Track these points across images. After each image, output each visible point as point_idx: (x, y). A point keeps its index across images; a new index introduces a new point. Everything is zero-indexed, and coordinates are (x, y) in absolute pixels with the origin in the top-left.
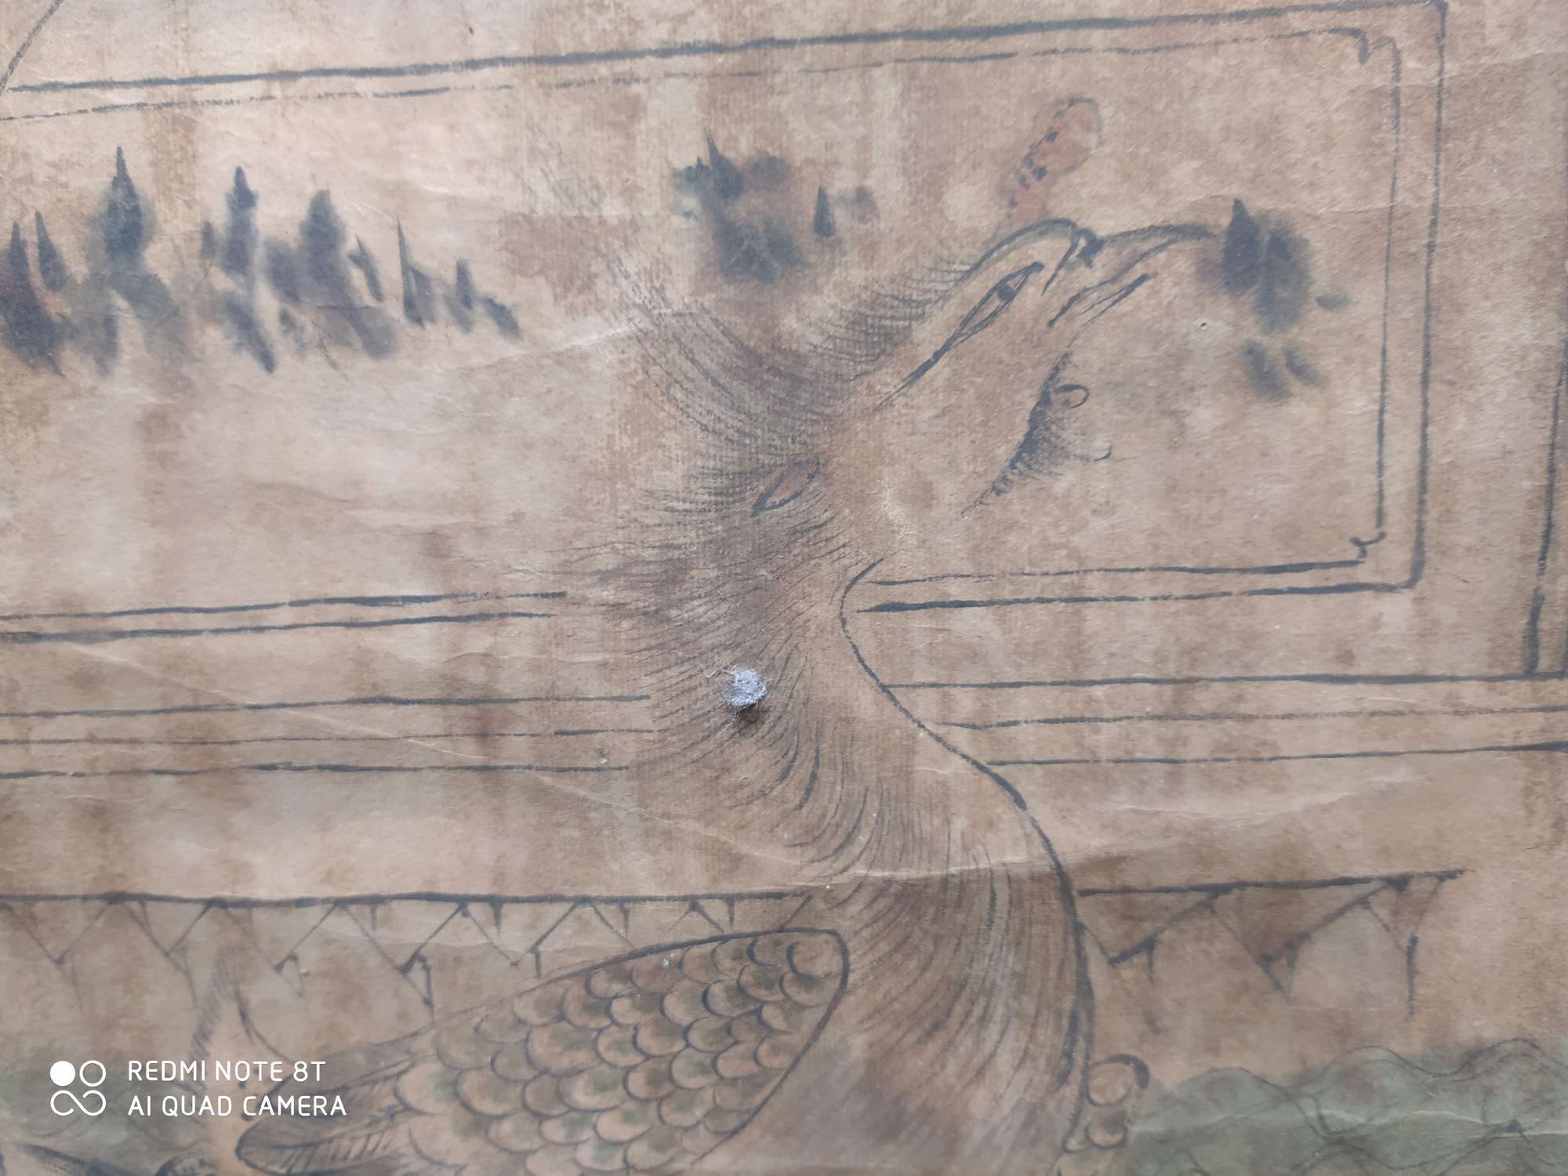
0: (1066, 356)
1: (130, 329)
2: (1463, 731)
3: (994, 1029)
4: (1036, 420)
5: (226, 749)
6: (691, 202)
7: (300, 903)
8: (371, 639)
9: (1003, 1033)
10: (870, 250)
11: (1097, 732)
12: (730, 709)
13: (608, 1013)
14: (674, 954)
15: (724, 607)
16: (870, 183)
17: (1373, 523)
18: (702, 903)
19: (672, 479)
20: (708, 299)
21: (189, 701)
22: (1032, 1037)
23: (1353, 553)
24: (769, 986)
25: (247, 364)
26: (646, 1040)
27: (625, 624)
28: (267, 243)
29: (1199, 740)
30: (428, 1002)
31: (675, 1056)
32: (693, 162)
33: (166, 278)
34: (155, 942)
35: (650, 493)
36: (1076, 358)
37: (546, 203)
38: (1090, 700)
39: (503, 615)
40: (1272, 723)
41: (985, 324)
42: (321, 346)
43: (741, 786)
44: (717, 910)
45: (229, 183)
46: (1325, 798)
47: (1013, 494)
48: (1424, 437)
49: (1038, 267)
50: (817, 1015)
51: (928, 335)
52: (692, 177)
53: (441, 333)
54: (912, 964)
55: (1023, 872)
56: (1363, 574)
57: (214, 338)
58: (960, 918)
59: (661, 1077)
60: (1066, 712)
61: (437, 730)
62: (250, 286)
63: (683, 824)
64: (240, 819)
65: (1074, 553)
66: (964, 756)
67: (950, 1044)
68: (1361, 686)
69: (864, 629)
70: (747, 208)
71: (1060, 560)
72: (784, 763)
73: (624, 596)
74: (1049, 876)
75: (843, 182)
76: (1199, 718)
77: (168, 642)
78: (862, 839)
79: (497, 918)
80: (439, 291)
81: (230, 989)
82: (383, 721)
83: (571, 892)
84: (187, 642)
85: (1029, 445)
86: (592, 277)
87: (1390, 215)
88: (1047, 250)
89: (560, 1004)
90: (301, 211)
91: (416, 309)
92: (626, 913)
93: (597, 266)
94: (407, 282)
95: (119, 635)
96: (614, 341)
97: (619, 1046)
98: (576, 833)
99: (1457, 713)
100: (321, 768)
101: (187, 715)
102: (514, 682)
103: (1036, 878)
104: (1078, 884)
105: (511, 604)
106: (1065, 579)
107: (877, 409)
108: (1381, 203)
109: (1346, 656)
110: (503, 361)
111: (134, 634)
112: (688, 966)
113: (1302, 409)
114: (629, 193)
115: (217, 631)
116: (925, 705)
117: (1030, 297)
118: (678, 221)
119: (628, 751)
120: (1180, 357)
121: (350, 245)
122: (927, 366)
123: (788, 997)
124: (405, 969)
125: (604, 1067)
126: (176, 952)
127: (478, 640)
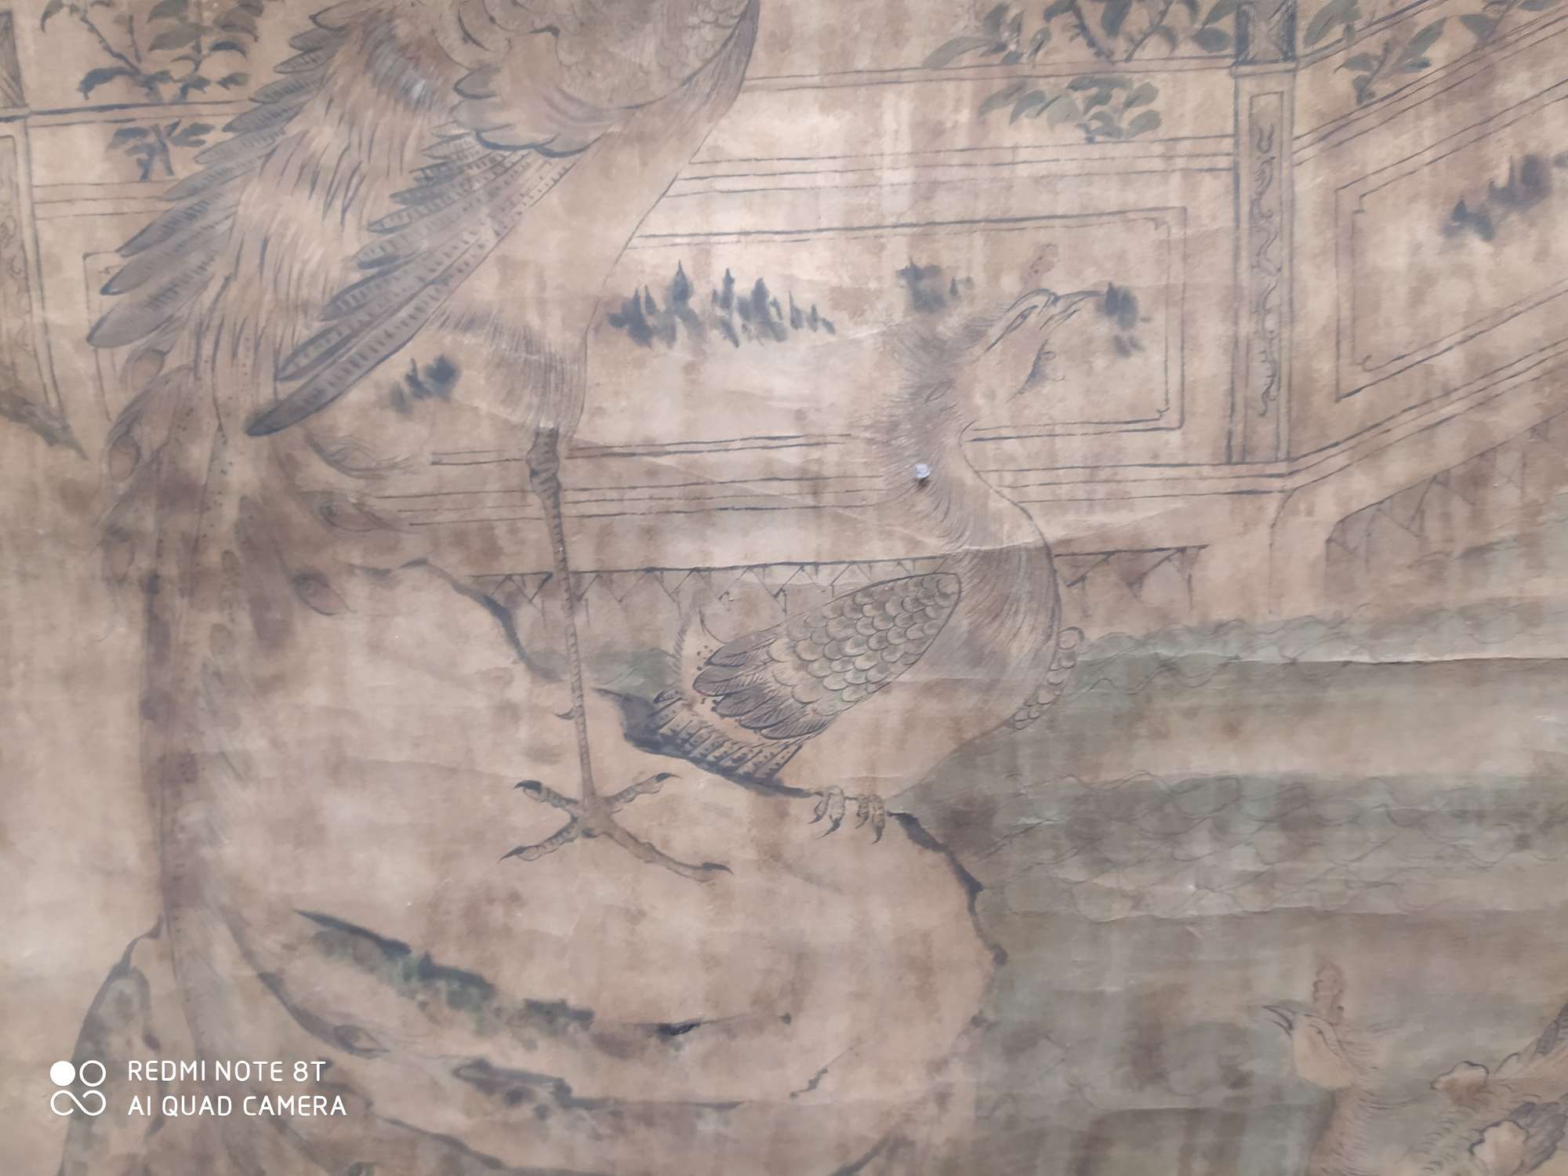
0: (1046, 341)
1: (682, 331)
2: (1203, 486)
3: (1020, 617)
4: (1035, 364)
5: (708, 501)
6: (903, 282)
7: (733, 568)
8: (772, 453)
9: (1025, 618)
10: (972, 300)
11: (1060, 488)
12: (915, 480)
13: (862, 612)
14: (891, 584)
15: (913, 440)
16: (972, 275)
17: (1164, 403)
18: (903, 562)
19: (894, 389)
20: (909, 319)
21: (695, 481)
22: (1036, 620)
23: (1157, 416)
24: (929, 597)
25: (729, 344)
26: (878, 623)
27: (874, 447)
28: (738, 297)
29: (1101, 491)
30: (785, 610)
31: (889, 629)
32: (904, 267)
33: (697, 311)
34: (666, 591)
35: (885, 395)
36: (1050, 341)
37: (847, 282)
38: (1058, 476)
39: (826, 443)
40: (1129, 483)
41: (1016, 328)
42: (757, 337)
43: (919, 513)
44: (908, 565)
45: (724, 274)
46: (1151, 514)
47: (1026, 394)
48: (1183, 371)
49: (1035, 307)
50: (947, 611)
51: (994, 332)
52: (903, 273)
53: (805, 331)
54: (988, 588)
55: (1031, 546)
56: (1161, 424)
57: (715, 335)
58: (1007, 567)
59: (883, 640)
60: (1048, 481)
61: (796, 492)
62: (731, 316)
63: (896, 529)
64: (709, 532)
65: (1051, 418)
66: (1008, 500)
67: (1003, 623)
68: (1162, 468)
69: (969, 449)
70: (925, 284)
71: (1045, 420)
72: (936, 504)
73: (873, 436)
74: (1042, 548)
75: (961, 275)
76: (1099, 482)
77: (689, 456)
78: (967, 533)
79: (817, 572)
80: (804, 316)
81: (697, 609)
82: (774, 488)
83: (848, 560)
84: (696, 456)
85: (1033, 375)
86: (865, 310)
87: (1167, 287)
88: (1040, 300)
89: (842, 608)
90: (752, 285)
91: (796, 323)
92: (871, 567)
93: (866, 307)
94: (792, 313)
95: (669, 453)
96: (872, 335)
97: (866, 626)
98: (851, 534)
99: (1200, 479)
100: (746, 509)
101: (693, 487)
102: (829, 470)
103: (1037, 549)
104: (1054, 552)
105: (829, 439)
106: (1047, 427)
107: (974, 362)
108: (1164, 282)
109: (1156, 456)
110: (829, 343)
111: (675, 453)
112: (896, 590)
113: (1136, 360)
114: (879, 279)
115: (710, 451)
116: (993, 479)
117: (1033, 318)
118: (898, 290)
119: (874, 498)
120: (1090, 341)
121: (770, 299)
122: (993, 345)
123: (936, 603)
124: (776, 596)
125: (859, 636)
126: (674, 594)
127: (815, 453)
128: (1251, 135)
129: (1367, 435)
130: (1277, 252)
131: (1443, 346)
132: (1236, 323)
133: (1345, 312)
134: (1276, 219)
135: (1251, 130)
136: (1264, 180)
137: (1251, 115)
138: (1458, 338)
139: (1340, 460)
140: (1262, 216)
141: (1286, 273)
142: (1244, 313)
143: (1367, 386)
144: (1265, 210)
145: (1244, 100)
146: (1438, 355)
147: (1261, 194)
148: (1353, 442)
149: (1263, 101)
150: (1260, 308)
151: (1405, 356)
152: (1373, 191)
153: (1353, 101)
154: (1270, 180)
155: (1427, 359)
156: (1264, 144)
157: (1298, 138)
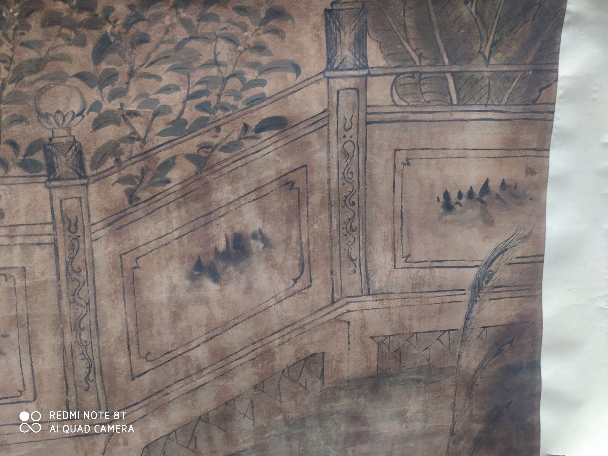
17: (22, 386)
23: (19, 394)
40: (5, 436)
48: (32, 366)
56: (22, 399)
87: (17, 316)
108: (14, 313)
128: (64, 223)
129: (155, 397)
130: (85, 293)
131: (194, 344)
132: (63, 336)
133: (132, 328)
134: (84, 273)
135: (63, 220)
136: (74, 250)
137: (62, 211)
138: (203, 339)
139: (141, 413)
140: (74, 271)
141: (92, 306)
142: (67, 330)
143: (150, 370)
144: (76, 268)
145: (56, 203)
146: (192, 350)
147: (72, 258)
148: (147, 402)
149: (68, 202)
150: (77, 328)
151: (172, 351)
152: (143, 255)
153: (127, 203)
154: (77, 251)
155: (185, 353)
156: (73, 229)
157: (93, 224)
